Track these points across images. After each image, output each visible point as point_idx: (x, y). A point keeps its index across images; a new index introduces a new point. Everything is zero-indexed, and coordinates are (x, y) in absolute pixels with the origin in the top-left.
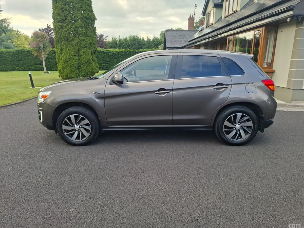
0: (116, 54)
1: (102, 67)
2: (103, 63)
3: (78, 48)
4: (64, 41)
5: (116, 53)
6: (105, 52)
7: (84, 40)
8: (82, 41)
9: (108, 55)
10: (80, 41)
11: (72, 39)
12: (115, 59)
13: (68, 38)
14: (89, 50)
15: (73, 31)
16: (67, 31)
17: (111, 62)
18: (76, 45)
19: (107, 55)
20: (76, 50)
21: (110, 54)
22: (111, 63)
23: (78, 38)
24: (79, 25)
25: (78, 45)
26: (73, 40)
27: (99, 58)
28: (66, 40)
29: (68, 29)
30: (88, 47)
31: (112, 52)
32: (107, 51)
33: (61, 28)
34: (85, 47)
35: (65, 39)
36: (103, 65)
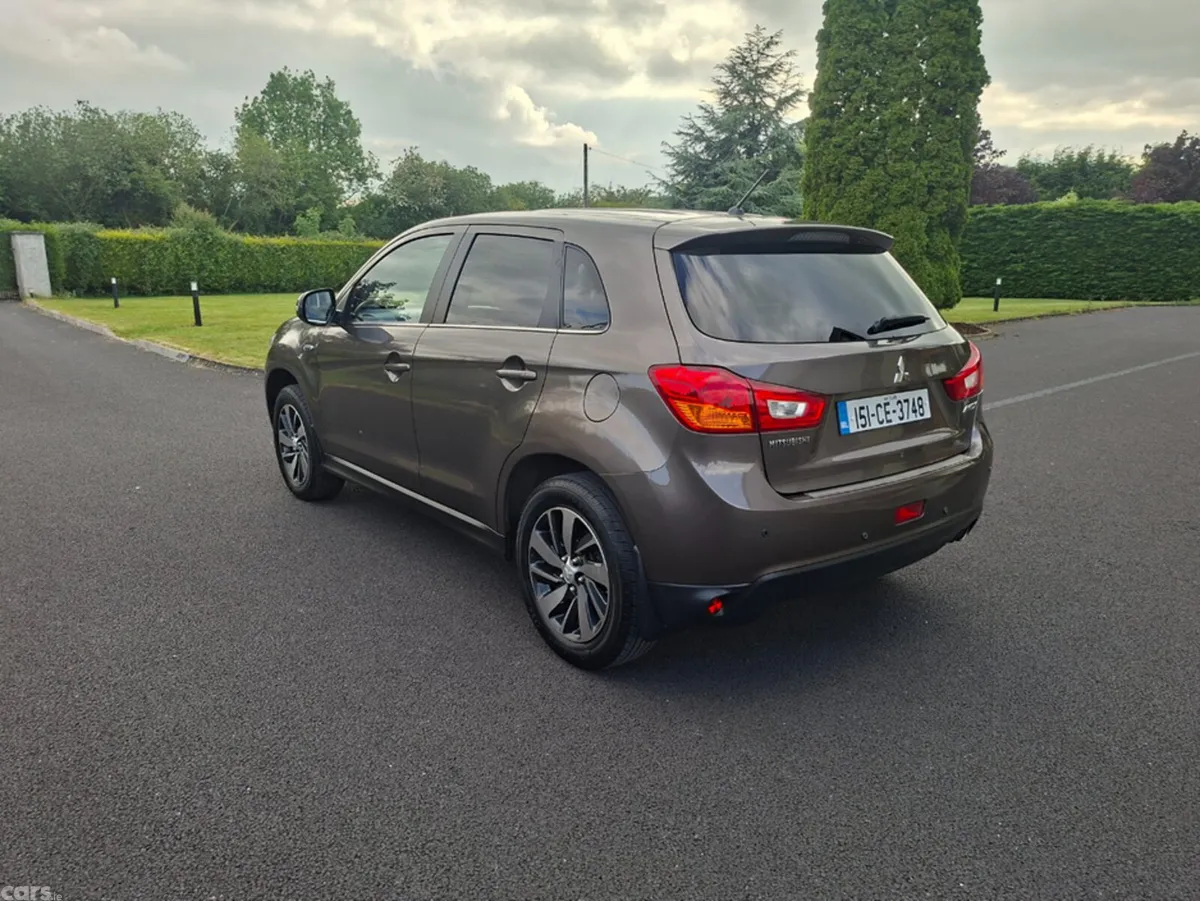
0: (1188, 225)
1: (1104, 284)
2: (1112, 267)
3: (870, 207)
4: (827, 182)
5: (1190, 222)
6: (1134, 218)
7: (905, 175)
8: (895, 177)
9: (1148, 232)
10: (888, 179)
11: (855, 175)
12: (1180, 247)
13: (841, 172)
14: (923, 213)
15: (867, 142)
16: (840, 146)
17: (1152, 264)
18: (864, 197)
19: (1142, 231)
20: (863, 214)
21: (1155, 228)
22: (1153, 268)
23: (881, 167)
24: (895, 117)
25: (876, 194)
26: (857, 178)
27: (1099, 245)
28: (835, 180)
29: (845, 139)
30: (915, 202)
31: (1172, 215)
32: (1144, 214)
33: (823, 138)
34: (903, 204)
35: (832, 175)
36: (1112, 274)
